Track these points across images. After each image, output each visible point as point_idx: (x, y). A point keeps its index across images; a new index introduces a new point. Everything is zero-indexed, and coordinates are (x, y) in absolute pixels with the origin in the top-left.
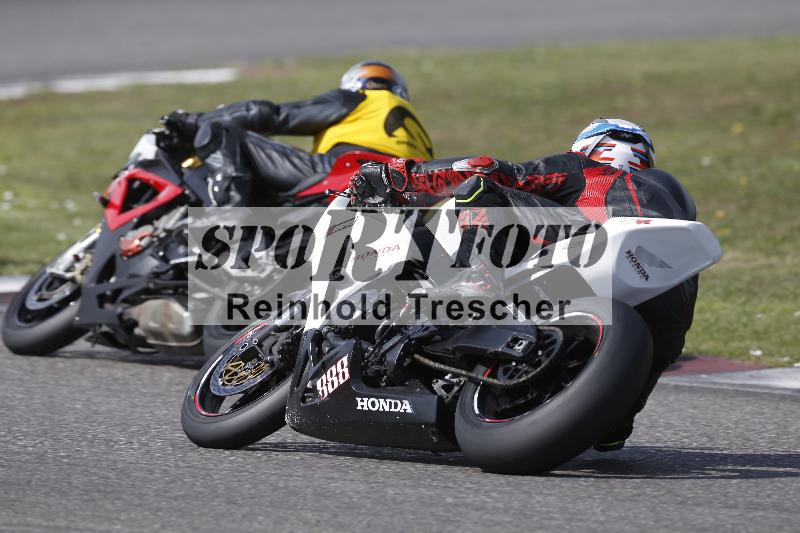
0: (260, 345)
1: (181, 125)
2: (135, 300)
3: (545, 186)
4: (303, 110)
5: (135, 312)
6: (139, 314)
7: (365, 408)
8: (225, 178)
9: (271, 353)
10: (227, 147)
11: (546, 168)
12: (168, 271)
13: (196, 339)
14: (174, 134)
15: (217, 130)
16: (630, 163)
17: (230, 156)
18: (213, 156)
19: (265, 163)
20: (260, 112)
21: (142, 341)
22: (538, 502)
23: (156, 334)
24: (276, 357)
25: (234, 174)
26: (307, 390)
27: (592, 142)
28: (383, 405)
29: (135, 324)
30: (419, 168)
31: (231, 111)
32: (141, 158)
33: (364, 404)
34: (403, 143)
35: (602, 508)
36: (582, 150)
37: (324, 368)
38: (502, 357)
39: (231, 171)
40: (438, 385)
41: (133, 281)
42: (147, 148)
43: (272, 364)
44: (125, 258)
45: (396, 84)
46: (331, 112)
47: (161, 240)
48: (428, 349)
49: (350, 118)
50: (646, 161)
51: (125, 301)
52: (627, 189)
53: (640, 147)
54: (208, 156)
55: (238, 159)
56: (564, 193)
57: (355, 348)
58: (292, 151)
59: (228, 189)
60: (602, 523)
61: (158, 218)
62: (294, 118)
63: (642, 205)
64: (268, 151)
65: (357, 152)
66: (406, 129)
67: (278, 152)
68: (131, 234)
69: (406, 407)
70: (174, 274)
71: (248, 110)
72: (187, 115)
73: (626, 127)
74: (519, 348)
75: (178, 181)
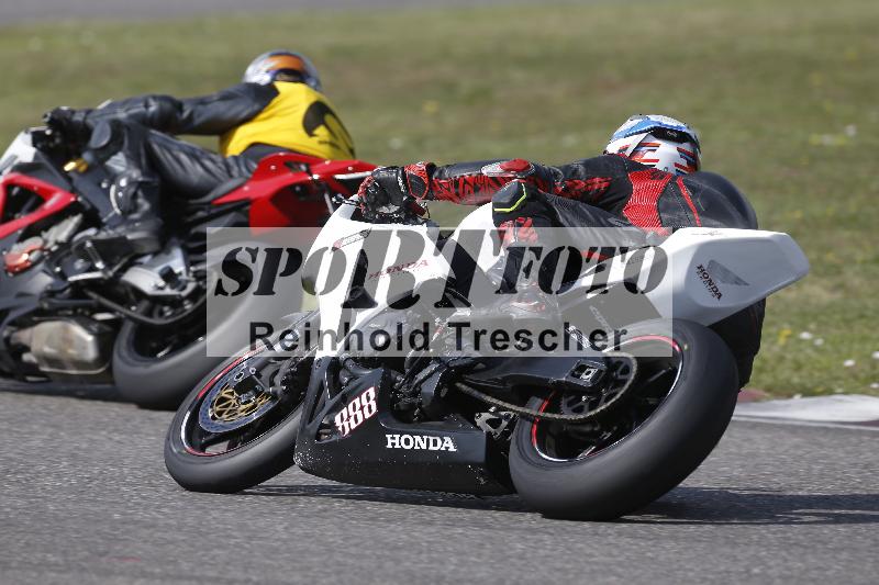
0: (258, 374)
1: (65, 123)
2: (26, 322)
3: (587, 192)
4: (209, 106)
5: (24, 336)
6: (31, 339)
7: (397, 446)
8: (130, 183)
9: (272, 384)
10: (130, 148)
11: (587, 172)
12: (65, 289)
13: (99, 367)
14: (58, 134)
15: (117, 128)
16: (676, 165)
17: (134, 158)
18: (114, 158)
19: (173, 167)
20: (161, 109)
21: (32, 369)
22: (214, 518)
23: (51, 361)
24: (280, 388)
25: (140, 179)
26: (322, 426)
27: (633, 141)
28: (419, 442)
29: (26, 349)
30: (441, 172)
31: (127, 107)
32: (16, 162)
33: (395, 441)
34: (325, 142)
35: (286, 524)
36: (620, 151)
37: (344, 401)
38: (567, 388)
39: (136, 174)
40: (482, 419)
41: (22, 300)
42: (23, 149)
43: (274, 397)
44: (10, 275)
45: (309, 77)
46: (242, 109)
47: (52, 254)
48: (472, 378)
49: (262, 116)
50: (693, 162)
51: (12, 323)
52: (681, 195)
53: (686, 146)
54: (108, 158)
55: (144, 161)
56: (607, 200)
57: (384, 378)
58: (202, 153)
59: (135, 196)
60: (285, 541)
61: (47, 229)
62: (199, 116)
63: (701, 214)
64: (175, 153)
65: (281, 154)
66: (327, 127)
67: (187, 154)
68: (16, 248)
69: (448, 444)
70: (71, 292)
71: (147, 106)
72: (73, 112)
73: (670, 124)
74: (586, 378)
75: (69, 188)
